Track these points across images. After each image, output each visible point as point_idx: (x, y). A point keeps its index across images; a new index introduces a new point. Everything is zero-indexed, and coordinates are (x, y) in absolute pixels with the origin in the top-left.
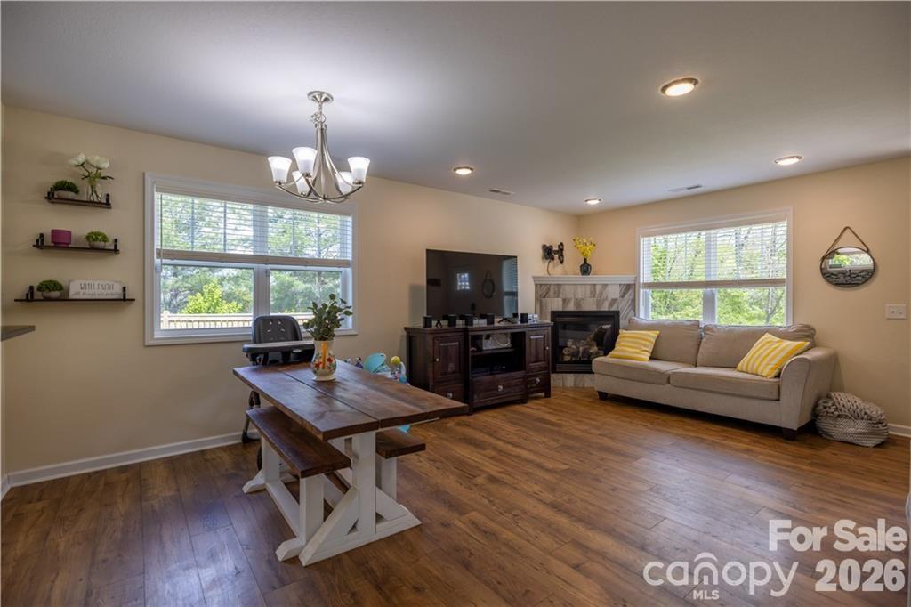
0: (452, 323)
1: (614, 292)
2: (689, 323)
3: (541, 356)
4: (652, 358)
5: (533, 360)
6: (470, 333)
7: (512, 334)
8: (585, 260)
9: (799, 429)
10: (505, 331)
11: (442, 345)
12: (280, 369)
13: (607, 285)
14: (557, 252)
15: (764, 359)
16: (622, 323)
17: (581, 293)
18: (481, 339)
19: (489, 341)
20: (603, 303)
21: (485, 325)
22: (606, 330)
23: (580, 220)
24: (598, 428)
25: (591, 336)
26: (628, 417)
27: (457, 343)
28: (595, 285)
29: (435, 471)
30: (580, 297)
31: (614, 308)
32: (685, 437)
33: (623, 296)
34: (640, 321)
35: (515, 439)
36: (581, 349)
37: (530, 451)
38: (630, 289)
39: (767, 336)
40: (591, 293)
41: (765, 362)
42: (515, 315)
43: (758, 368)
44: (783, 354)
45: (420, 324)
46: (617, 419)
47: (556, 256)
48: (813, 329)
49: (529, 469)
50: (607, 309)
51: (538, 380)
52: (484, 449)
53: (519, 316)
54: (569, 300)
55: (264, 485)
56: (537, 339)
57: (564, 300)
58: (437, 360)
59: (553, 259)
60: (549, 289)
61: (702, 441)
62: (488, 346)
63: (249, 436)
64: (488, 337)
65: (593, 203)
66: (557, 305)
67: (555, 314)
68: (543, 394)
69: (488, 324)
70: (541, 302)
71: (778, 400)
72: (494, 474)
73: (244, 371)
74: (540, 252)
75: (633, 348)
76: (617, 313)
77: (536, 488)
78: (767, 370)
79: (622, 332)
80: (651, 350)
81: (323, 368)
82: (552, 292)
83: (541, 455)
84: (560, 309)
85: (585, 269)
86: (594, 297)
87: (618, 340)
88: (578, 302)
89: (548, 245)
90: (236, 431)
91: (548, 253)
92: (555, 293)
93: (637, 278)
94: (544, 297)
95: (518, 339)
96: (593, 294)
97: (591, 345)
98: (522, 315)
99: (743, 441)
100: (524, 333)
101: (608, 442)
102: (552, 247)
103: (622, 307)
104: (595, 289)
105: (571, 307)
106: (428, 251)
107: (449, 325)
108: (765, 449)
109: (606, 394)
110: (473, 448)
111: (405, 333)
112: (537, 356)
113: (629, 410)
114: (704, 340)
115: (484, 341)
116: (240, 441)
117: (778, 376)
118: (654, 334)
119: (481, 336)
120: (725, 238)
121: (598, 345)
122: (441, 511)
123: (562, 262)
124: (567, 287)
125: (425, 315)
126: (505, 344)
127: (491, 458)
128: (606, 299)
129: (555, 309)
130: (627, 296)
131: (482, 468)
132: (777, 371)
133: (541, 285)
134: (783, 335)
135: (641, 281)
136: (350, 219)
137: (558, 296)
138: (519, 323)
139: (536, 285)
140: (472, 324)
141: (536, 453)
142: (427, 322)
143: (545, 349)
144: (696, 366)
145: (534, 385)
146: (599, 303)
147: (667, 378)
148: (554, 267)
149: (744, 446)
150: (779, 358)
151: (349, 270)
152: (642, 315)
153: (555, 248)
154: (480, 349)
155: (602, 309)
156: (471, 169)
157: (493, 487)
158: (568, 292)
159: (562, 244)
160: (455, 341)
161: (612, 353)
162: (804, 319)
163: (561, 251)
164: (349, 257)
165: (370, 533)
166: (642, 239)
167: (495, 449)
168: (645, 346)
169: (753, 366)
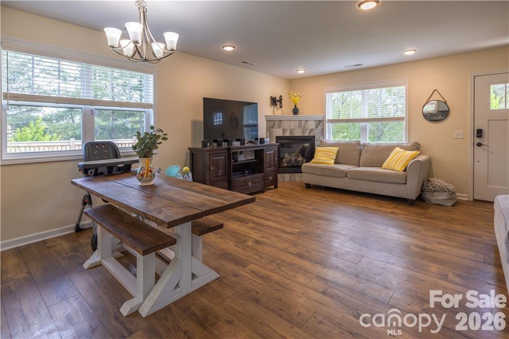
0: (220, 145)
1: (311, 125)
2: (354, 142)
3: (272, 164)
4: (335, 163)
5: (268, 166)
6: (232, 151)
7: (255, 150)
8: (296, 106)
9: (416, 198)
10: (252, 149)
11: (214, 158)
12: (109, 179)
13: (308, 121)
14: (278, 101)
15: (397, 161)
16: (317, 143)
17: (294, 125)
18: (237, 154)
19: (242, 156)
20: (305, 131)
21: (239, 146)
22: (306, 147)
23: (292, 82)
24: (310, 206)
25: (298, 151)
26: (325, 198)
27: (224, 157)
28: (301, 121)
29: (220, 240)
30: (293, 128)
31: (312, 135)
32: (359, 207)
33: (317, 127)
34: (328, 142)
35: (264, 215)
36: (293, 159)
37: (275, 222)
38: (320, 123)
39: (397, 149)
40: (299, 125)
41: (398, 163)
42: (257, 139)
43: (394, 166)
44: (407, 158)
45: (200, 146)
46: (319, 199)
47: (278, 103)
48: (419, 145)
49: (277, 233)
50: (308, 135)
51: (271, 178)
52: (247, 223)
53: (259, 140)
54: (287, 130)
55: (100, 261)
56: (270, 153)
57: (284, 130)
58: (212, 168)
59: (276, 105)
60: (274, 123)
61: (368, 209)
62: (242, 158)
63: (80, 226)
64: (241, 153)
65: (301, 72)
66: (279, 132)
67: (278, 139)
68: (273, 187)
69: (241, 145)
70: (270, 131)
71: (406, 184)
72: (258, 238)
73: (81, 182)
74: (269, 101)
75: (324, 157)
76: (314, 137)
77: (285, 245)
78: (399, 168)
79: (318, 149)
80: (334, 158)
81: (147, 177)
82: (276, 125)
83: (282, 224)
84: (281, 135)
85: (296, 111)
86: (301, 128)
87: (316, 153)
88: (291, 131)
89: (274, 97)
90: (72, 224)
91: (274, 101)
92: (278, 125)
93: (324, 117)
94: (272, 128)
95: (259, 154)
96: (300, 126)
97: (298, 156)
98: (261, 139)
99: (389, 207)
100: (263, 150)
101: (319, 214)
102: (275, 97)
103: (316, 133)
104: (301, 123)
105: (287, 134)
106: (204, 98)
107: (218, 146)
108: (401, 211)
109: (310, 184)
110: (239, 223)
111: (189, 152)
112: (270, 164)
113: (324, 194)
114: (363, 151)
115: (239, 155)
116: (74, 231)
117: (405, 170)
118: (336, 149)
119: (237, 152)
120: (356, 96)
121: (302, 156)
122: (230, 267)
123: (281, 107)
124: (285, 122)
125: (203, 140)
126: (251, 157)
127: (253, 228)
128: (308, 129)
129: (278, 135)
130: (319, 127)
131: (249, 235)
132: (404, 168)
133: (270, 121)
134: (406, 148)
135: (327, 119)
136: (152, 76)
137: (280, 128)
138: (259, 144)
139: (267, 121)
140: (232, 145)
141: (279, 223)
142: (204, 144)
143: (274, 159)
144: (359, 167)
145: (269, 181)
146: (303, 132)
147: (345, 174)
148: (277, 110)
149: (390, 210)
150: (405, 161)
151: (151, 110)
152: (327, 138)
153: (278, 99)
154: (236, 161)
155: (305, 135)
156: (234, 47)
157: (259, 247)
158: (286, 125)
159: (281, 96)
160: (223, 156)
161: (313, 160)
162: (414, 140)
163: (280, 100)
164: (151, 101)
165: (188, 287)
166: (327, 94)
167: (254, 222)
168: (332, 156)
169: (391, 165)
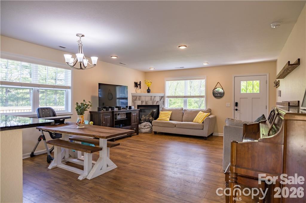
0: (107, 109)
1: (157, 99)
2: (180, 109)
3: (136, 121)
4: (170, 120)
5: (133, 122)
6: (115, 113)
7: (126, 113)
8: (149, 88)
9: (208, 136)
10: (124, 112)
11: (105, 117)
13: (155, 96)
14: (139, 85)
15: (200, 118)
16: (160, 109)
17: (148, 99)
18: (116, 115)
19: (119, 116)
20: (154, 102)
21: (117, 110)
22: (154, 112)
23: (146, 74)
25: (149, 114)
26: (164, 138)
27: (110, 117)
28: (152, 96)
30: (147, 100)
31: (157, 104)
33: (160, 100)
34: (166, 108)
36: (147, 118)
37: (139, 149)
38: (162, 98)
39: (200, 112)
40: (150, 99)
41: (200, 119)
42: (127, 107)
45: (96, 110)
46: (161, 139)
47: (139, 86)
48: (211, 110)
50: (155, 105)
51: (135, 129)
52: (125, 150)
53: (128, 107)
54: (144, 101)
55: (56, 166)
56: (135, 115)
57: (142, 101)
58: (104, 122)
59: (138, 87)
60: (137, 98)
61: (185, 142)
62: (119, 117)
64: (119, 114)
65: (152, 69)
66: (139, 103)
67: (139, 106)
68: (136, 134)
69: (119, 110)
70: (134, 102)
71: (203, 129)
72: (132, 155)
74: (133, 84)
75: (164, 117)
76: (158, 106)
78: (200, 121)
79: (161, 112)
80: (170, 117)
82: (138, 99)
83: (143, 149)
84: (141, 105)
85: (149, 91)
86: (151, 100)
87: (160, 115)
88: (146, 102)
89: (136, 82)
91: (136, 85)
92: (139, 99)
93: (165, 94)
94: (135, 100)
95: (129, 115)
96: (151, 99)
97: (150, 117)
98: (129, 106)
99: (195, 140)
100: (131, 113)
102: (137, 82)
103: (160, 104)
104: (152, 98)
105: (144, 104)
106: (99, 84)
107: (106, 110)
108: (200, 142)
109: (156, 132)
110: (121, 150)
111: (89, 113)
112: (135, 121)
113: (164, 136)
114: (184, 114)
115: (117, 116)
117: (203, 123)
118: (170, 112)
119: (116, 114)
121: (152, 117)
123: (140, 88)
124: (143, 97)
125: (98, 107)
126: (124, 117)
127: (128, 151)
128: (155, 101)
130: (162, 100)
132: (202, 121)
133: (134, 96)
134: (204, 112)
135: (166, 96)
136: (70, 71)
137: (140, 100)
138: (128, 109)
139: (132, 96)
140: (114, 110)
141: (141, 149)
142: (99, 109)
143: (137, 118)
144: (182, 121)
146: (153, 102)
147: (175, 126)
148: (138, 89)
149: (195, 142)
150: (203, 118)
152: (166, 107)
153: (138, 83)
154: (116, 119)
155: (154, 104)
156: (117, 57)
158: (143, 99)
159: (140, 82)
161: (158, 119)
163: (140, 84)
164: (69, 85)
166: (166, 82)
168: (168, 116)
169: (197, 120)
